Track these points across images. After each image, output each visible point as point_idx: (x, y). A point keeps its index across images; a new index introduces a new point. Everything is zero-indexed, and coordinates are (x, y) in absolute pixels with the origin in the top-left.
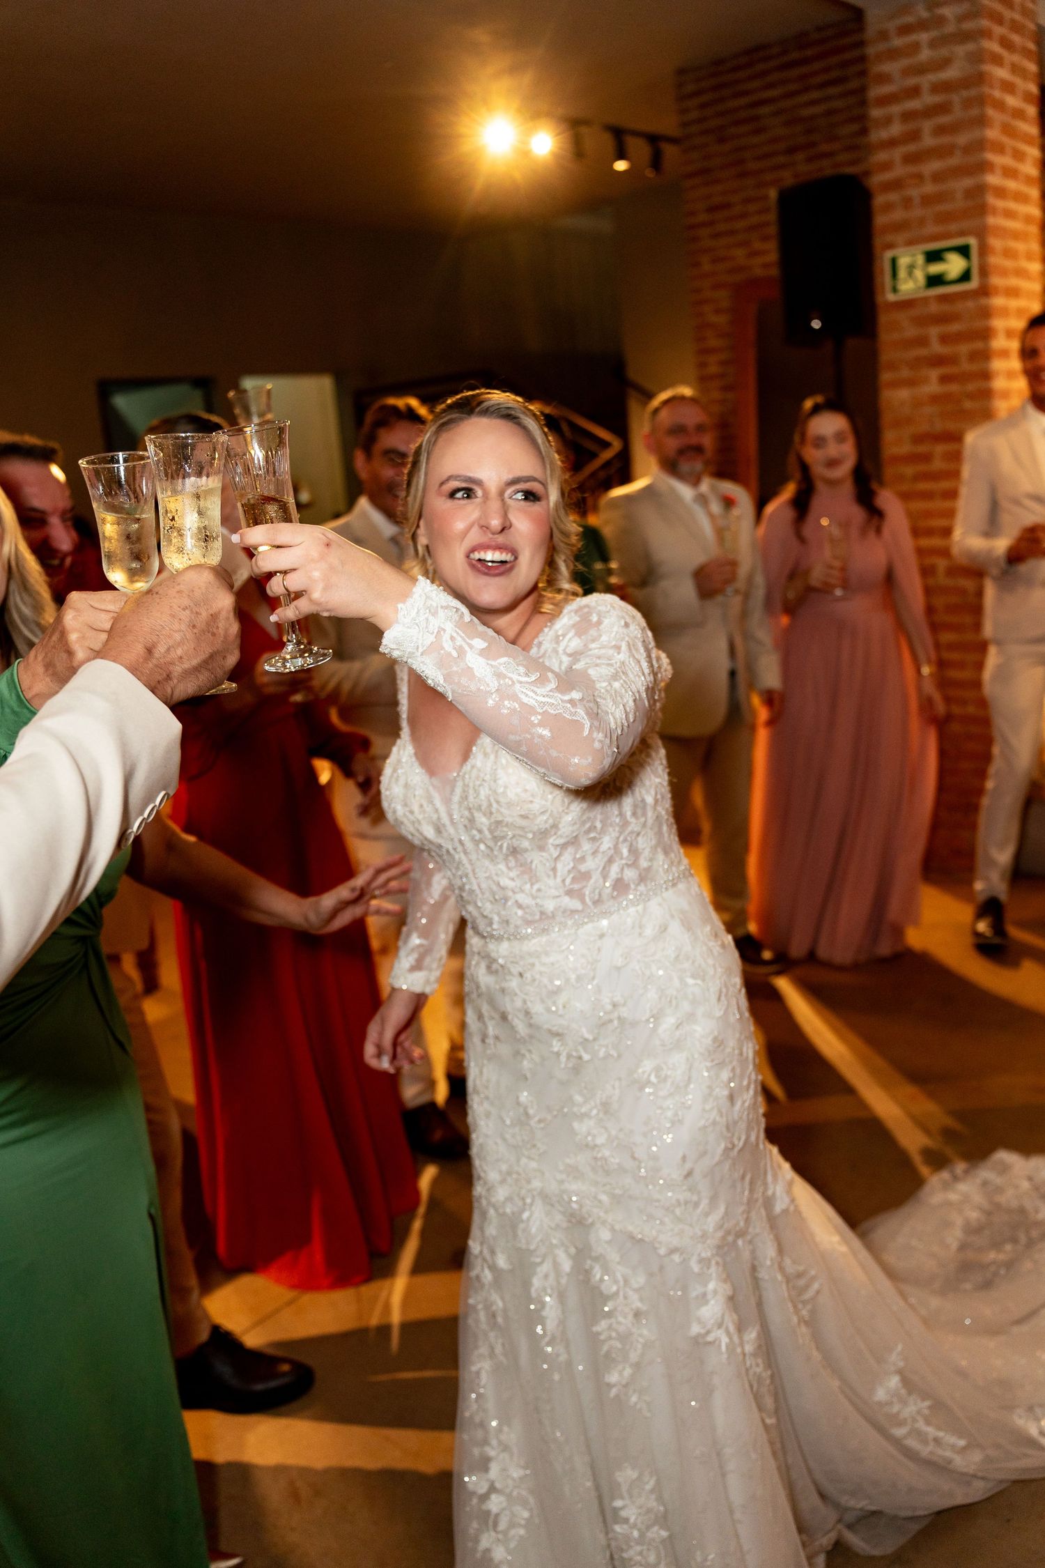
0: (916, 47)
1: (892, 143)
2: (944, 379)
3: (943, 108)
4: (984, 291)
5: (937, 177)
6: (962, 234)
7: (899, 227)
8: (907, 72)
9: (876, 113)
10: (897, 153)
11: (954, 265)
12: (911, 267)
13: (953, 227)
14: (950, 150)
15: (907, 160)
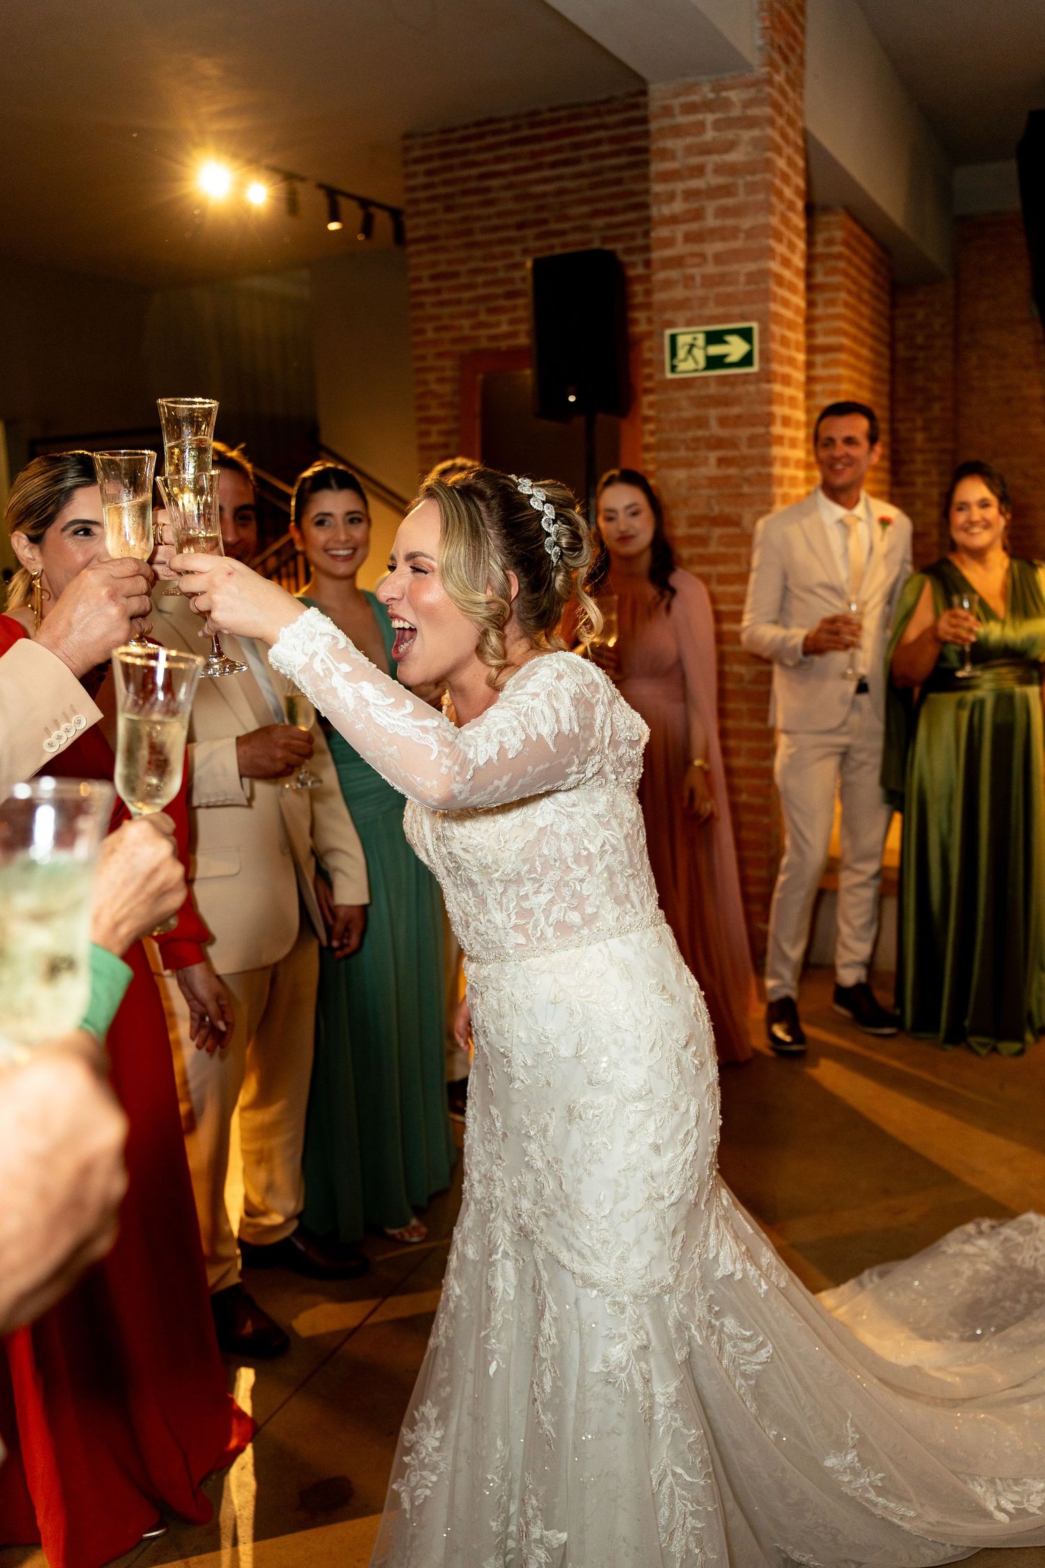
0: (701, 127)
1: (674, 220)
2: (721, 462)
3: (726, 191)
4: (767, 376)
5: (719, 259)
6: (744, 318)
7: (682, 304)
8: (689, 150)
9: (657, 188)
10: (680, 230)
11: (735, 348)
12: (692, 346)
13: (736, 310)
14: (733, 233)
15: (689, 238)
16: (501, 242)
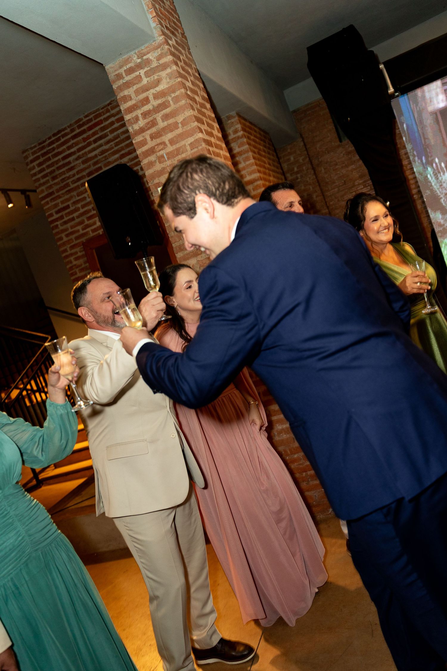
0: (139, 78)
1: (142, 130)
3: (164, 105)
5: (172, 142)
7: (162, 172)
8: (137, 92)
9: (127, 117)
10: (147, 135)
14: (175, 126)
15: (152, 137)
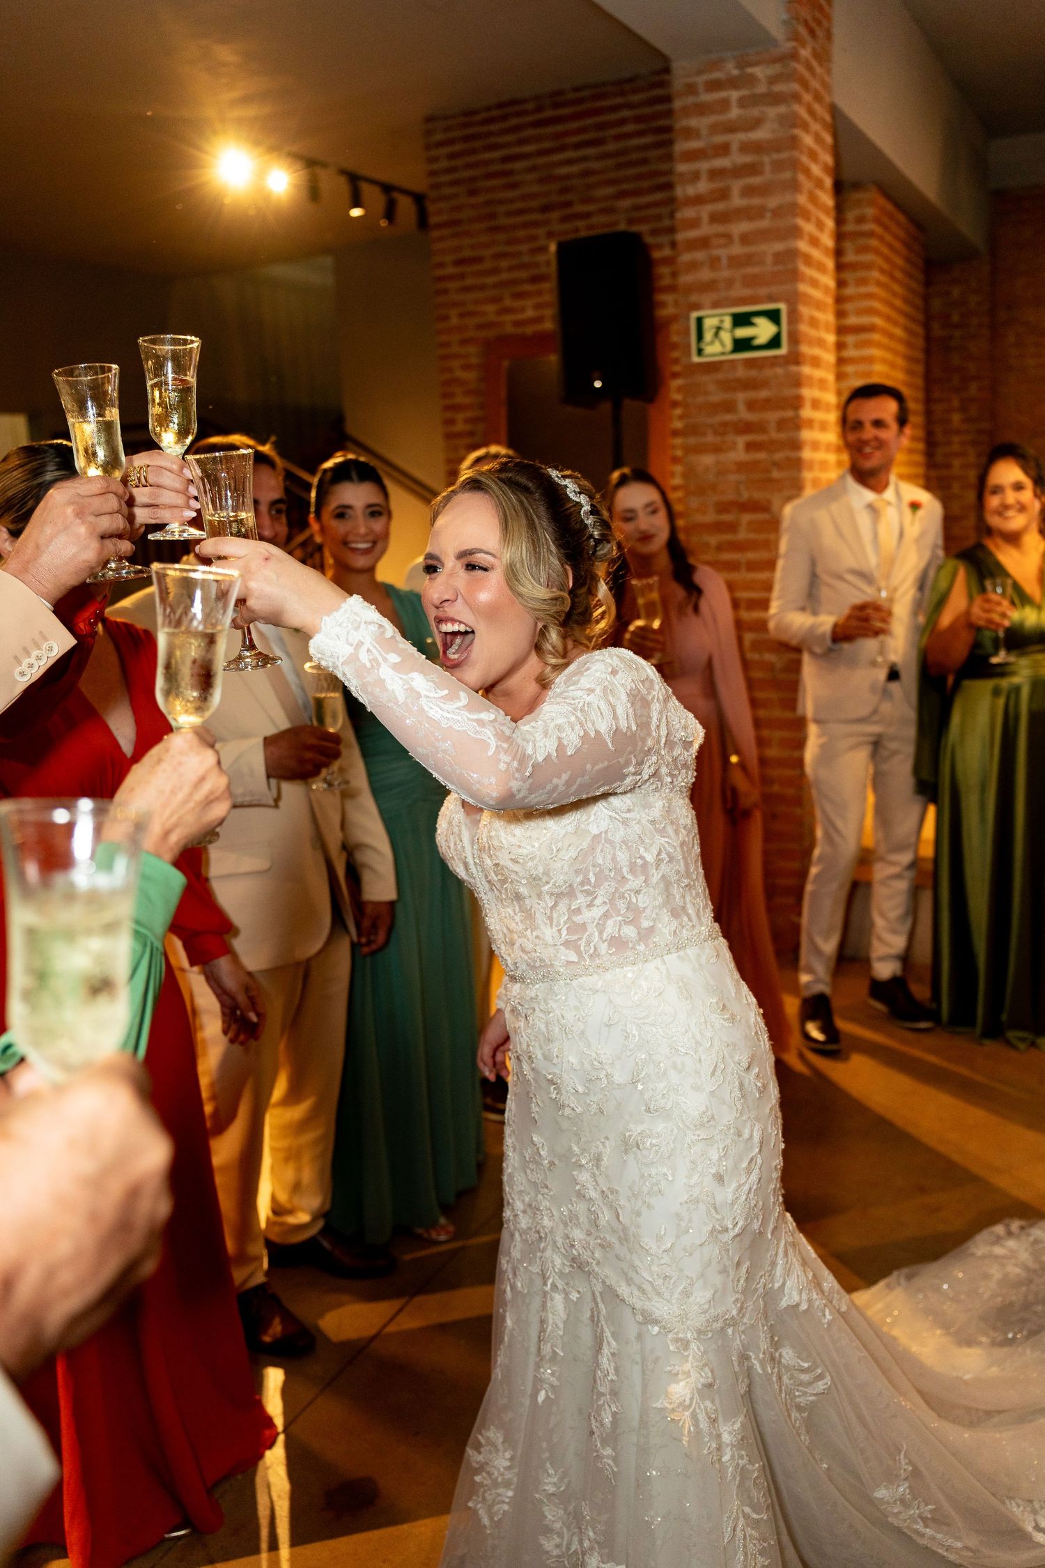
0: (725, 105)
1: (699, 200)
2: (750, 446)
3: (753, 169)
4: (795, 358)
5: (745, 239)
6: (771, 299)
7: (709, 286)
8: (714, 129)
9: (682, 168)
10: (705, 211)
11: (763, 330)
12: (718, 329)
13: (763, 291)
14: (759, 213)
15: (714, 218)
16: (525, 225)
